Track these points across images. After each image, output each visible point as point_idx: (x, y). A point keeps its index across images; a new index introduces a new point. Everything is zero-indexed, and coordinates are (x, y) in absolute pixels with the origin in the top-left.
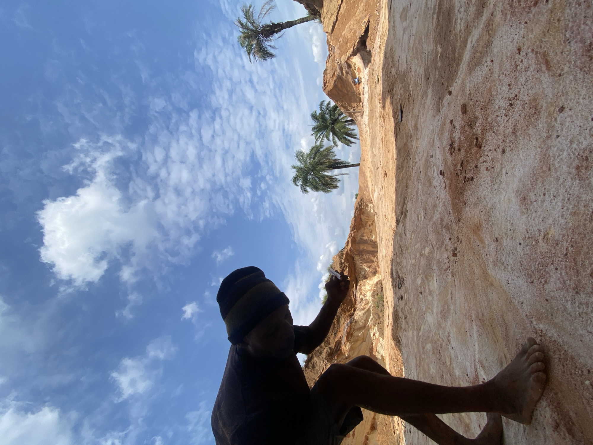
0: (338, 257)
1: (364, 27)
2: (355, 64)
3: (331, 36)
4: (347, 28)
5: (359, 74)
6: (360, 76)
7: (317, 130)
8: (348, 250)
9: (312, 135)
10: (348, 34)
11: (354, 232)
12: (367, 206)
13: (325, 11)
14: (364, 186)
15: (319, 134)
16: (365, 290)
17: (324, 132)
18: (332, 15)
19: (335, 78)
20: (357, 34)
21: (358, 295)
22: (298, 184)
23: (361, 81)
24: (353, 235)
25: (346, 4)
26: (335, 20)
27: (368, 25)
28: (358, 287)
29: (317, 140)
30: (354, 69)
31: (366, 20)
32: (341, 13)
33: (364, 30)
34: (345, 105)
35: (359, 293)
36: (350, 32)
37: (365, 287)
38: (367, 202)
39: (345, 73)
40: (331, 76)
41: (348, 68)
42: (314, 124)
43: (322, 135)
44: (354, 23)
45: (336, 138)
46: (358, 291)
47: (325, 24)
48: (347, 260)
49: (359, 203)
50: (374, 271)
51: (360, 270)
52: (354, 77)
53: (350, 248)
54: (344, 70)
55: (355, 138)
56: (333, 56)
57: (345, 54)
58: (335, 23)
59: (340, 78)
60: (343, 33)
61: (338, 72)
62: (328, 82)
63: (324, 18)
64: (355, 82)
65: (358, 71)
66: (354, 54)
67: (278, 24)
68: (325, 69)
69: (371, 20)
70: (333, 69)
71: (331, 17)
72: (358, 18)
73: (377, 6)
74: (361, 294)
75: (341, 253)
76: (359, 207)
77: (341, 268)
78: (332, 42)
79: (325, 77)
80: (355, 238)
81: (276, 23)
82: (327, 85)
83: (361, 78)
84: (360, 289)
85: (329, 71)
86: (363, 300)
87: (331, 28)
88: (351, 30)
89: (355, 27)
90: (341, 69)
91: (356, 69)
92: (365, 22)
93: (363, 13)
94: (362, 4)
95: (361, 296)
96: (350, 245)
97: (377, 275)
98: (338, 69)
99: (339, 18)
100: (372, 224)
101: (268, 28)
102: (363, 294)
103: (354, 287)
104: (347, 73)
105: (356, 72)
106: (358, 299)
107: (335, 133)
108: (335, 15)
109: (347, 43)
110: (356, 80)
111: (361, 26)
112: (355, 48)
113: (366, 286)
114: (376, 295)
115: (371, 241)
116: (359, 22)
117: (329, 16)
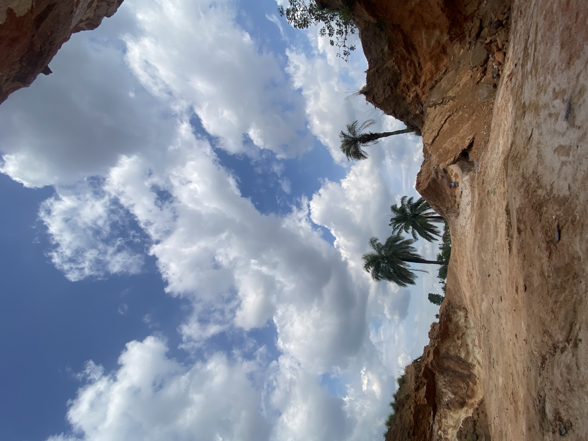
0: (413, 368)
1: (467, 142)
2: (452, 170)
3: (430, 147)
4: (449, 142)
5: (456, 179)
6: (457, 180)
7: (396, 221)
8: (429, 363)
9: (390, 225)
10: (449, 147)
11: (438, 342)
12: (455, 312)
13: (426, 128)
14: (454, 289)
15: (397, 225)
16: (446, 424)
17: (403, 224)
18: (433, 131)
19: (429, 180)
20: (460, 147)
21: (436, 427)
22: (370, 271)
23: (458, 186)
24: (436, 345)
25: (449, 124)
26: (436, 135)
27: (473, 142)
28: (437, 418)
29: (395, 230)
30: (450, 174)
31: (471, 137)
32: (443, 130)
33: (467, 145)
34: (437, 205)
35: (438, 426)
36: (452, 145)
37: (446, 420)
38: (457, 308)
39: (440, 177)
40: (426, 178)
41: (444, 173)
42: (394, 215)
43: (401, 226)
44: (456, 139)
45: (416, 231)
46: (437, 423)
47: (425, 137)
48: (425, 375)
49: (445, 308)
50: (461, 400)
51: (441, 394)
52: (450, 181)
53: (432, 361)
54: (440, 174)
55: (438, 235)
56: (429, 162)
57: (445, 162)
58: (435, 137)
59: (434, 181)
60: (444, 146)
61: (433, 175)
62: (421, 182)
63: (425, 133)
64: (451, 185)
65: (455, 177)
66: (454, 162)
67: (375, 134)
68: (419, 171)
69: (476, 138)
70: (428, 172)
71: (432, 132)
72: (462, 135)
73: (484, 128)
74: (440, 428)
75: (416, 363)
76: (446, 312)
77: (416, 383)
78: (431, 151)
79: (419, 178)
80: (438, 349)
81: (374, 133)
82: (420, 185)
83: (458, 183)
84: (440, 421)
85: (423, 174)
86: (441, 438)
87: (431, 140)
88: (453, 144)
89: (458, 142)
90: (437, 173)
91: (453, 174)
92: (469, 139)
93: (467, 132)
94: (467, 125)
95: (440, 432)
96: (431, 356)
97: (465, 408)
98: (433, 173)
99: (440, 134)
100: (462, 336)
101: (366, 137)
102: (443, 428)
103: (432, 416)
104: (442, 177)
105: (452, 177)
106: (435, 434)
107: (415, 227)
108: (437, 131)
109: (447, 154)
110: (453, 184)
111: (465, 142)
112: (456, 158)
113: (448, 419)
114: (463, 437)
115: (460, 359)
116: (463, 138)
117: (430, 132)
